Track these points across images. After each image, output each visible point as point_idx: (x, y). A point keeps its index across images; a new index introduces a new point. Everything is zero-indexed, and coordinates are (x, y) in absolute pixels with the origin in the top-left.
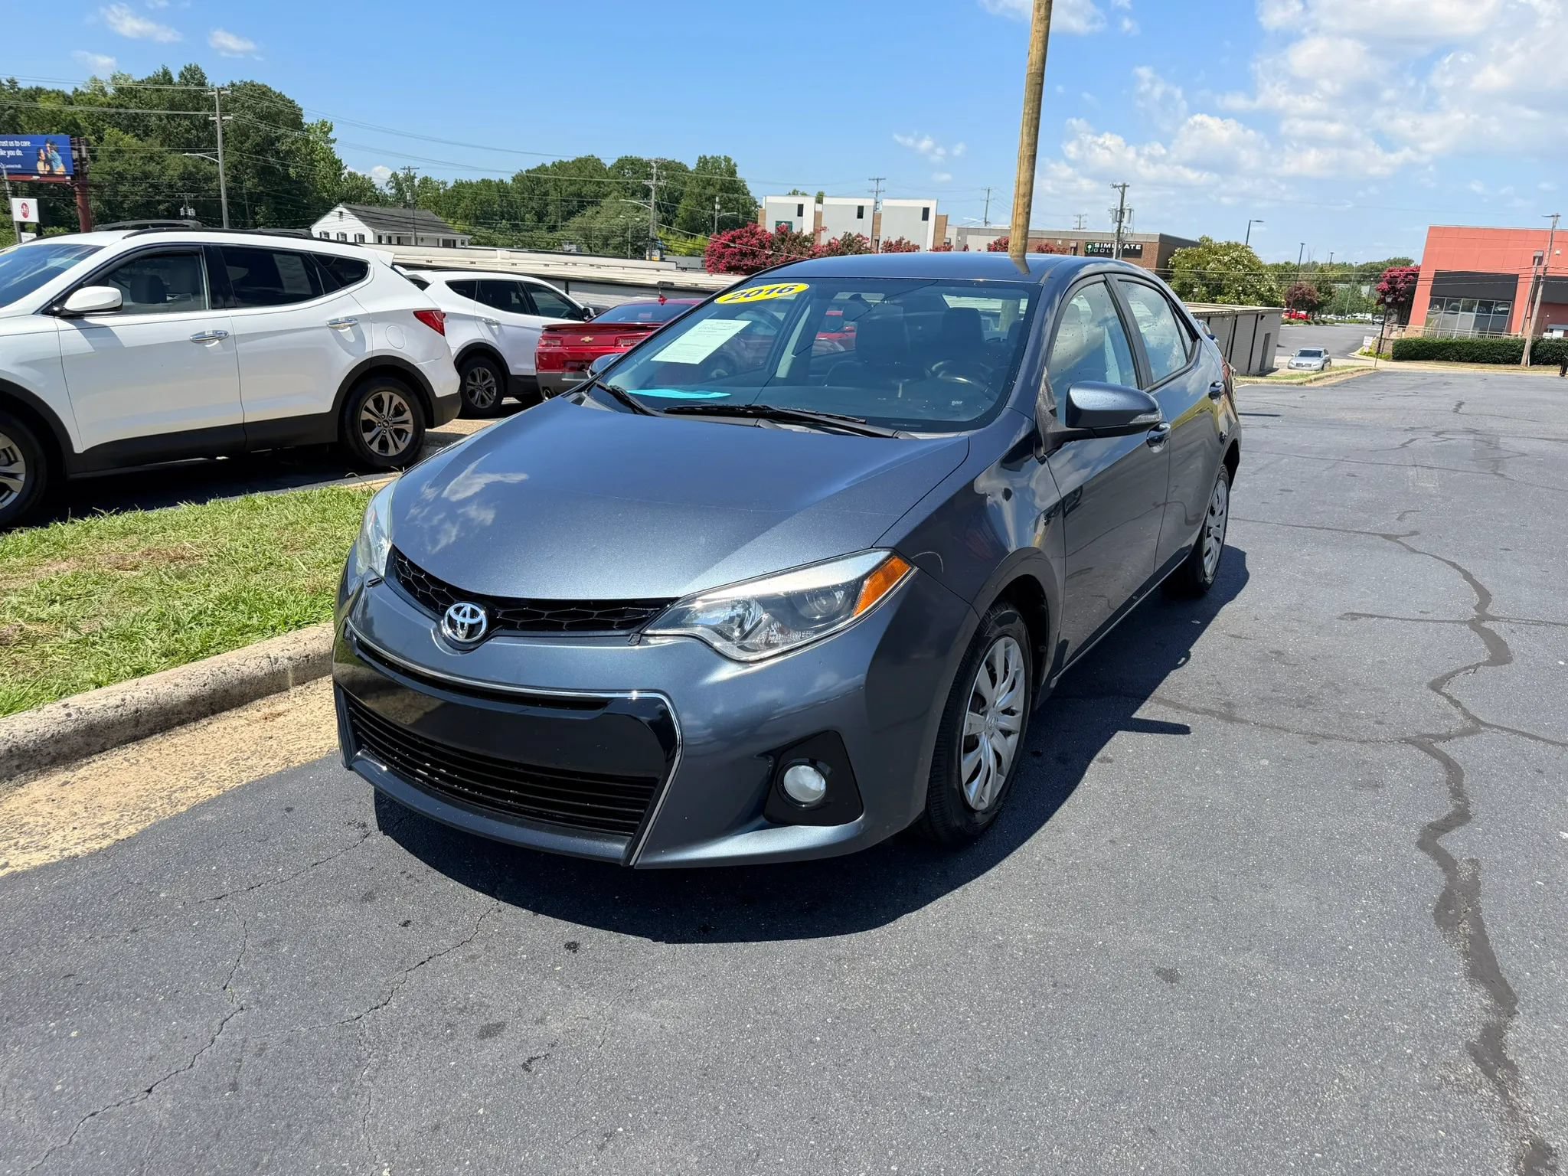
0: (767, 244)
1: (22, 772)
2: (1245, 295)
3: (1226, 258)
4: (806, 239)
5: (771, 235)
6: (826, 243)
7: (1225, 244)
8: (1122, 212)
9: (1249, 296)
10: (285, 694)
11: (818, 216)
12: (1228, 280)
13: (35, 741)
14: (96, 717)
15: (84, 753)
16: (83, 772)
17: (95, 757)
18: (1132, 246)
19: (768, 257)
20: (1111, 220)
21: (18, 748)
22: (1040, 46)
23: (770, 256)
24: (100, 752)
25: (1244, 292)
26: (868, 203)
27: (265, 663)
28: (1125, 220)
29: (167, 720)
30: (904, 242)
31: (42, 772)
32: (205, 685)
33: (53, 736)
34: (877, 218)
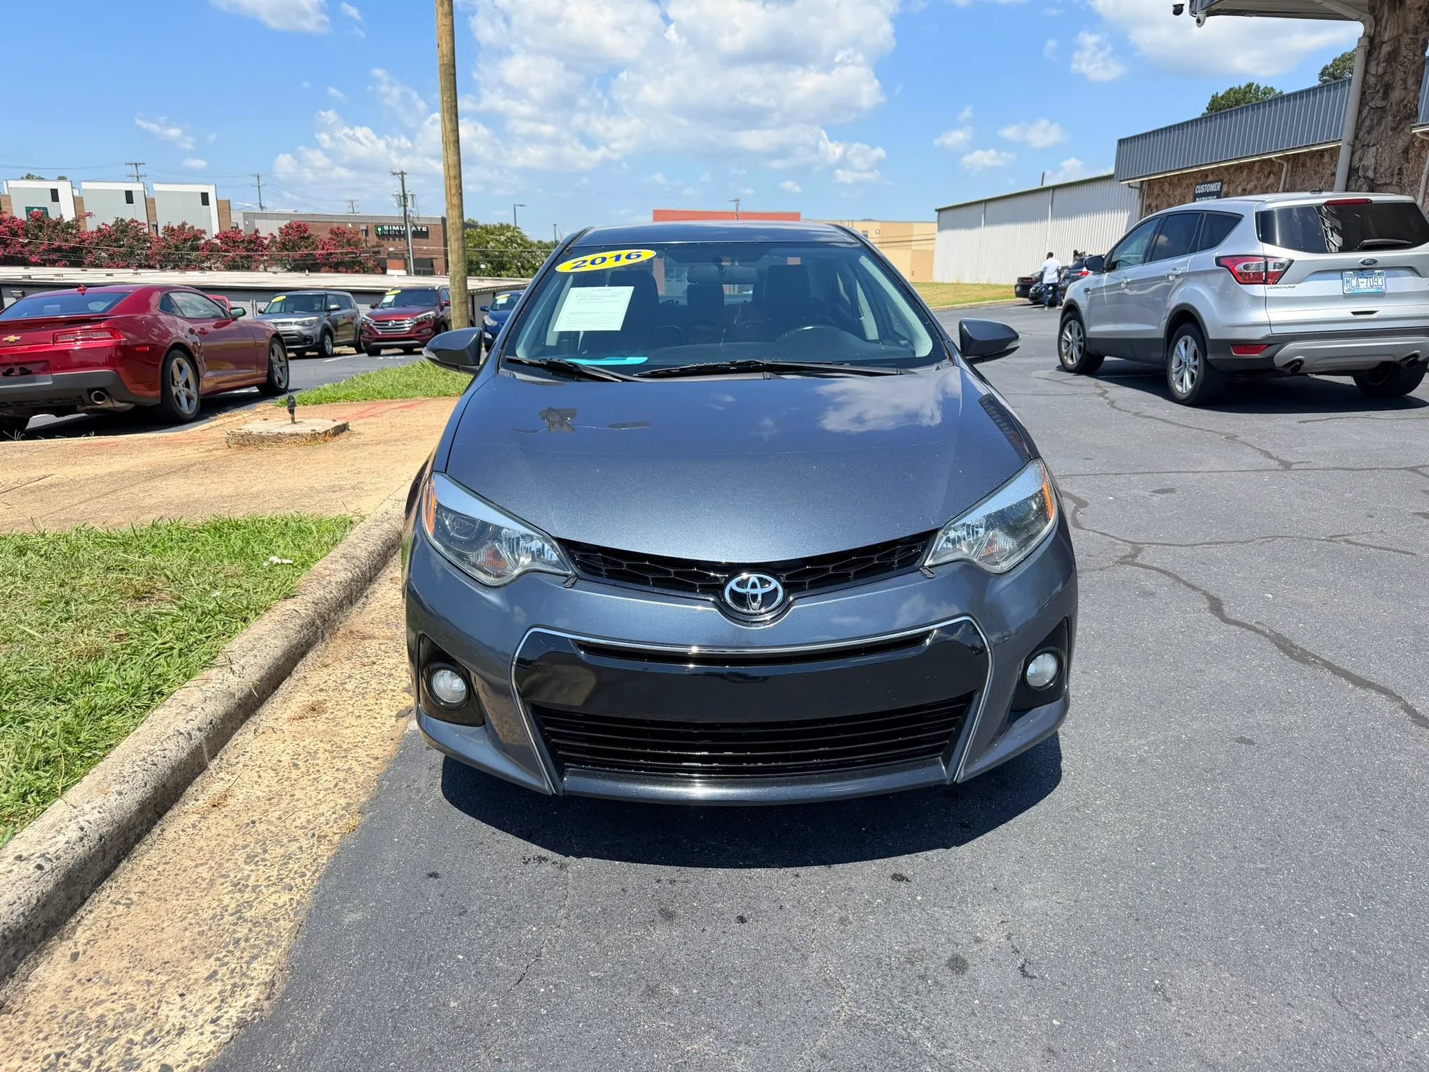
0: (20, 232)
1: (20, 961)
2: (524, 269)
3: (503, 238)
4: (68, 225)
5: (23, 222)
6: (95, 229)
7: (498, 226)
8: (405, 196)
9: (527, 270)
10: (207, 773)
11: (78, 202)
12: (508, 257)
13: (23, 914)
14: (68, 860)
15: (68, 911)
16: (81, 935)
17: (81, 912)
18: (419, 228)
19: (23, 246)
20: (396, 204)
21: (11, 931)
22: (449, 39)
23: (26, 245)
24: (82, 904)
25: (523, 267)
26: (136, 187)
27: (182, 741)
28: (409, 204)
29: (126, 839)
30: (187, 227)
31: (39, 952)
32: (146, 784)
33: (38, 900)
34: (150, 203)
